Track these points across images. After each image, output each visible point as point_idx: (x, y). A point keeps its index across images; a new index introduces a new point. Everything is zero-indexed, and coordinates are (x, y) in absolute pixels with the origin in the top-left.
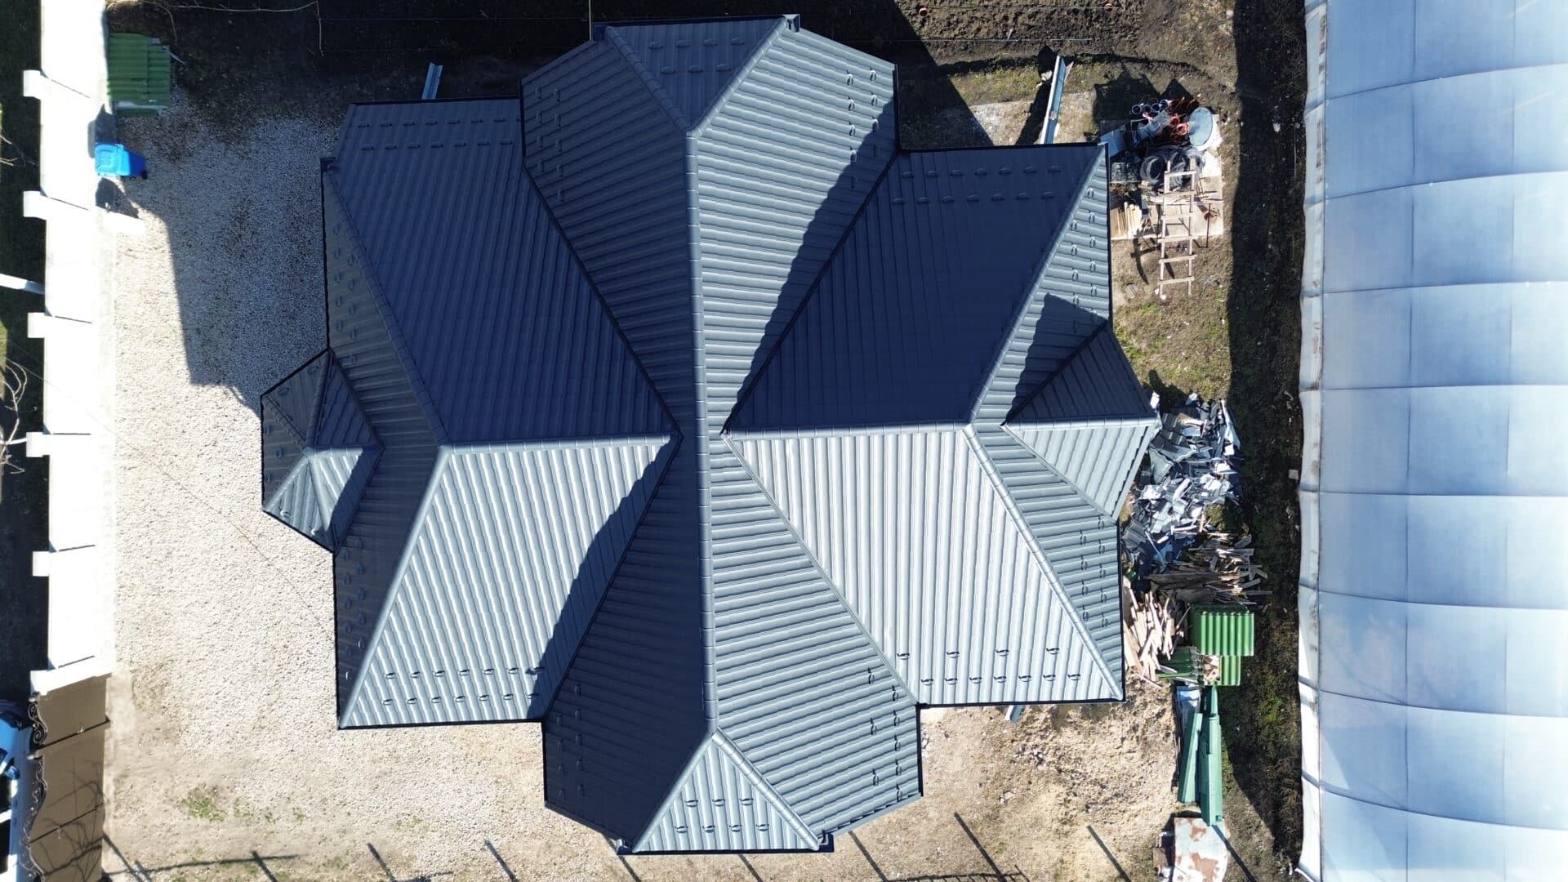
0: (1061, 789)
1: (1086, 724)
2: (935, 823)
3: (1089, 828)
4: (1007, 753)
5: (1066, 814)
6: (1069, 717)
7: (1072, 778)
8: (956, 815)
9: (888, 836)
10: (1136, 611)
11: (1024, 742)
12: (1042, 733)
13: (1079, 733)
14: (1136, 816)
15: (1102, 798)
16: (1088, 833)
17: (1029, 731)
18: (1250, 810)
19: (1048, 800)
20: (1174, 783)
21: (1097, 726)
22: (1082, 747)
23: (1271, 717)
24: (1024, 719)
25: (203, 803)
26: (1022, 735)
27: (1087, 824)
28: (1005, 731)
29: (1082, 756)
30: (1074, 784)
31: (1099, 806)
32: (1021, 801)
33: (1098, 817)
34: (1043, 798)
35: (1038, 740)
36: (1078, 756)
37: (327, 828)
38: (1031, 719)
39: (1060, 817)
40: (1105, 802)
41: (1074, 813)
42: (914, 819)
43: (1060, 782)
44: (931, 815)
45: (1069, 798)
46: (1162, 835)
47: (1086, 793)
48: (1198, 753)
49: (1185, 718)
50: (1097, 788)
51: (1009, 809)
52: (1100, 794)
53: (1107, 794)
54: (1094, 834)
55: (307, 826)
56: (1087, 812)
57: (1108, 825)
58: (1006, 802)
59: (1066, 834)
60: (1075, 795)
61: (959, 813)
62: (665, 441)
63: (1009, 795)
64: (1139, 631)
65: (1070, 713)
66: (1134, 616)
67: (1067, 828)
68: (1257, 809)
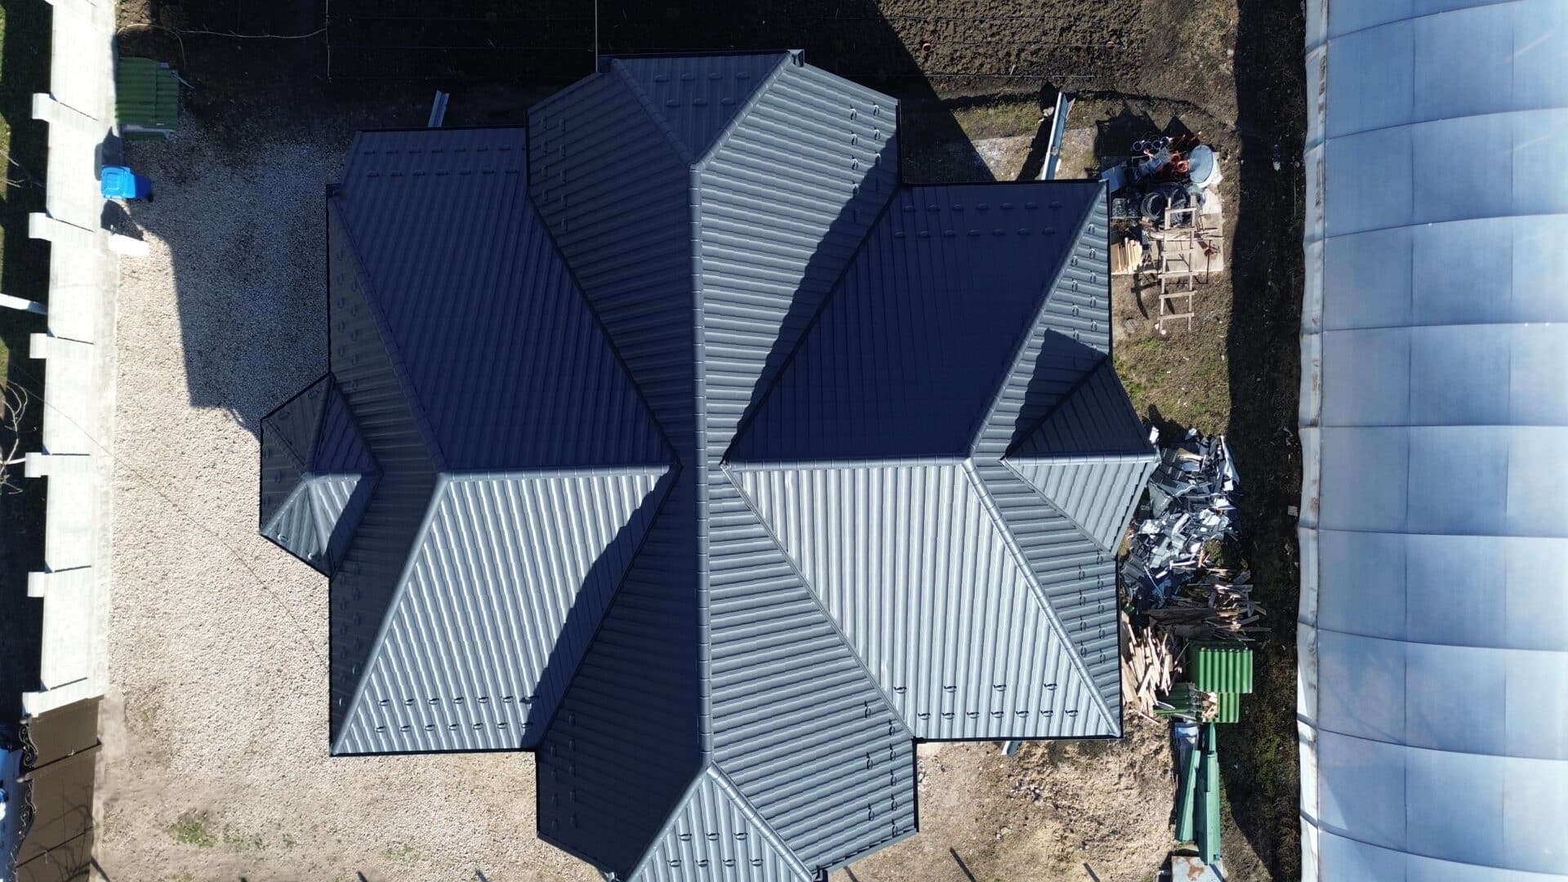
0: (1057, 825)
1: (1083, 760)
2: (930, 858)
3: (1086, 865)
4: (1004, 788)
5: (1063, 851)
6: (1066, 752)
7: (1069, 814)
8: (952, 851)
9: (883, 871)
10: (1134, 646)
11: (1020, 777)
12: (1039, 769)
13: (1076, 769)
14: (1133, 854)
15: (1099, 835)
16: (1084, 871)
17: (1026, 766)
18: (1248, 850)
19: (1044, 836)
20: (1172, 821)
21: (1094, 762)
22: (1079, 783)
23: (1269, 756)
24: (1021, 754)
25: (193, 828)
26: (1019, 770)
27: (1083, 861)
28: (1002, 766)
29: (1079, 792)
30: (1071, 820)
31: (1096, 843)
32: (1017, 837)
33: (1095, 854)
34: (1040, 833)
35: (1035, 775)
36: (1075, 791)
37: (316, 855)
38: (1028, 754)
39: (1056, 853)
40: (1102, 839)
41: (1071, 850)
42: (909, 854)
43: (1056, 818)
44: (926, 850)
45: (1066, 834)
46: (1159, 873)
47: (1083, 829)
48: (1196, 790)
49: (1183, 755)
50: (1094, 825)
51: (1005, 845)
52: (1097, 831)
53: (1104, 831)
54: (1091, 872)
55: (296, 853)
56: (1084, 848)
57: (1105, 862)
58: (1002, 837)
59: (1063, 871)
60: (1072, 831)
61: (955, 848)
62: (664, 471)
63: (1005, 831)
64: (1137, 665)
65: (1068, 748)
66: (1132, 651)
67: (1063, 865)
68: (1255, 849)
